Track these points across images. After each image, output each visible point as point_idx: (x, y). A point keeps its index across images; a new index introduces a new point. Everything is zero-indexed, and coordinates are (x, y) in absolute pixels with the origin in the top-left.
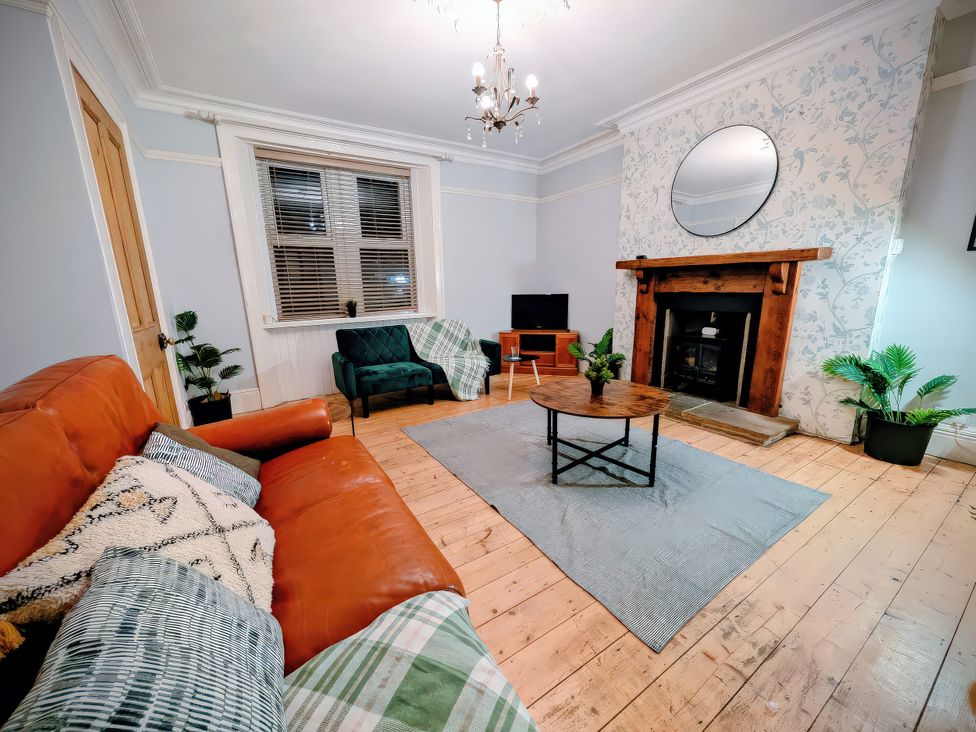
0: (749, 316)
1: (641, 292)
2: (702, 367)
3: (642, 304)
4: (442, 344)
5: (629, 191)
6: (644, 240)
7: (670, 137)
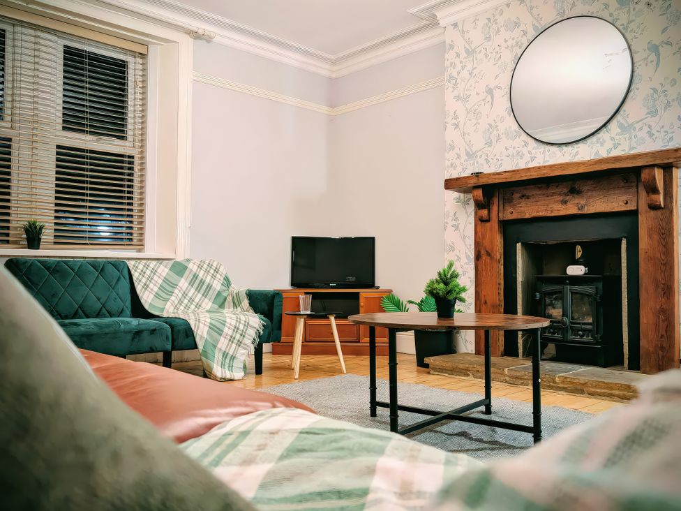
0: (624, 242)
1: (481, 221)
2: (573, 319)
3: (483, 238)
4: (185, 295)
5: (456, 93)
6: (479, 154)
7: (502, 30)
